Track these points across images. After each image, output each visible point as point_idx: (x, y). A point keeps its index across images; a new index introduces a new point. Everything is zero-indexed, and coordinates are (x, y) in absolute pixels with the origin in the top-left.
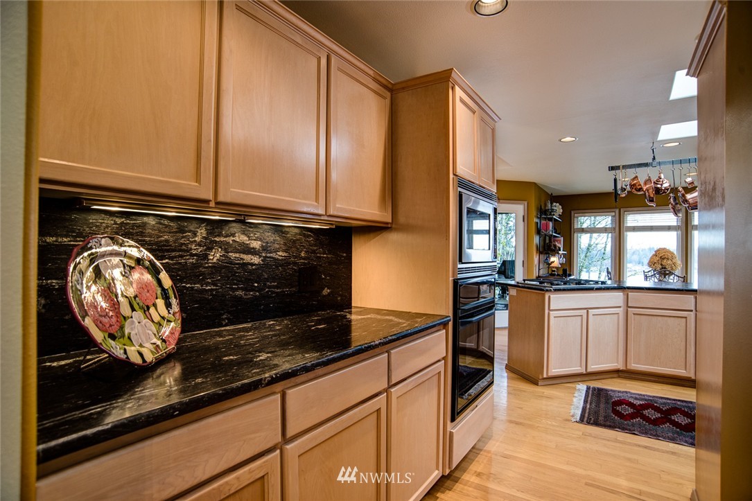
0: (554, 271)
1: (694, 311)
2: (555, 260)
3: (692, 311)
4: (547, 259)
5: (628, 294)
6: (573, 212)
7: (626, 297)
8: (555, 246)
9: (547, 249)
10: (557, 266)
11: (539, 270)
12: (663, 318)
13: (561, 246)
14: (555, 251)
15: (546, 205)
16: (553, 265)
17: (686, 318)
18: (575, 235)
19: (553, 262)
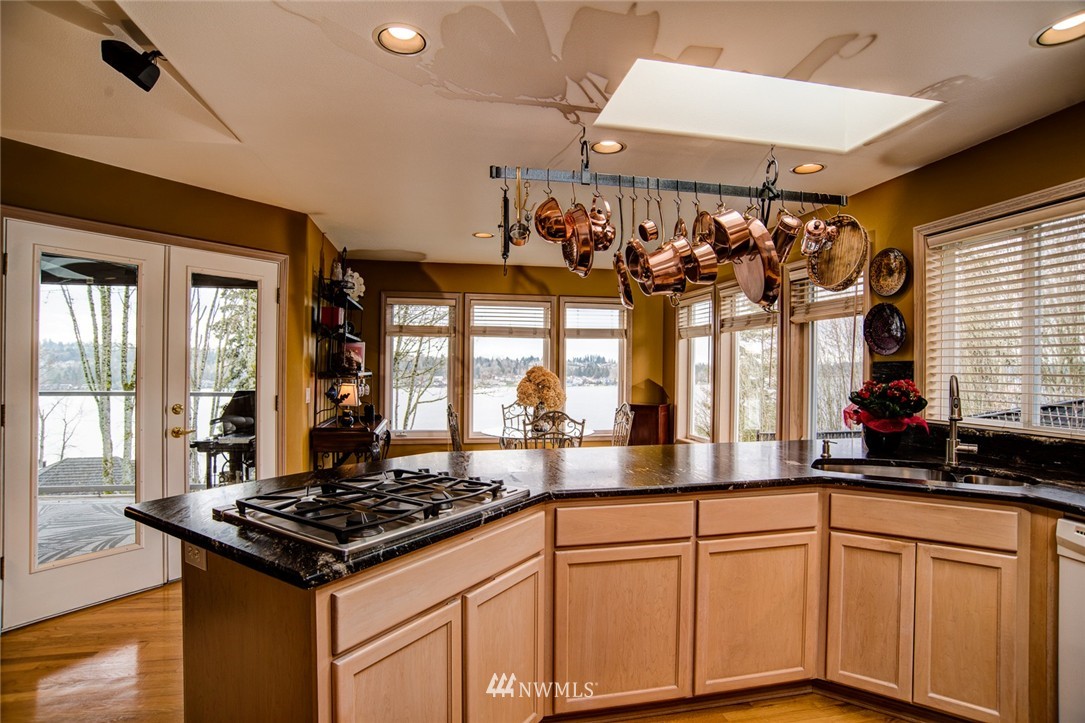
0: (347, 415)
1: (693, 539)
2: (351, 392)
3: (687, 538)
4: (332, 389)
5: (556, 510)
6: (383, 296)
7: (550, 518)
8: (350, 360)
9: (332, 368)
10: (353, 404)
11: (315, 413)
12: (634, 564)
13: (360, 359)
14: (347, 372)
15: (332, 272)
16: (345, 402)
17: (678, 557)
18: (388, 338)
19: (346, 396)
